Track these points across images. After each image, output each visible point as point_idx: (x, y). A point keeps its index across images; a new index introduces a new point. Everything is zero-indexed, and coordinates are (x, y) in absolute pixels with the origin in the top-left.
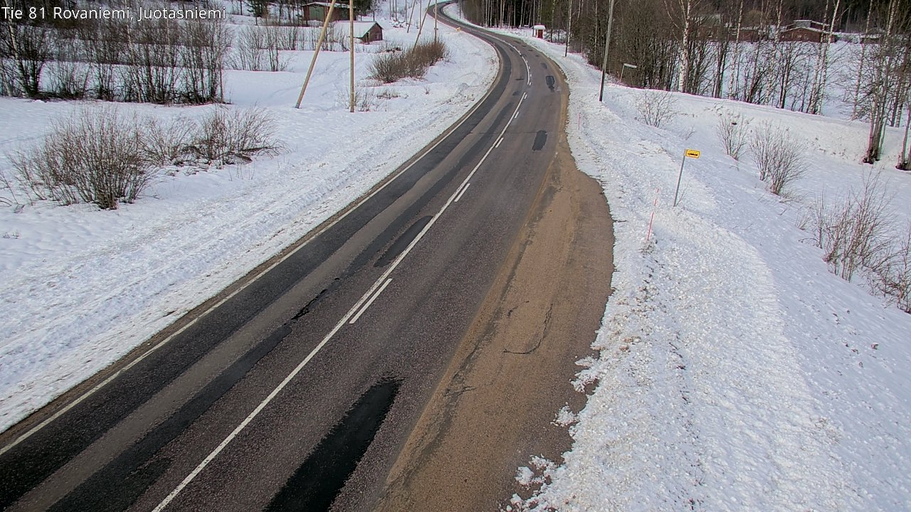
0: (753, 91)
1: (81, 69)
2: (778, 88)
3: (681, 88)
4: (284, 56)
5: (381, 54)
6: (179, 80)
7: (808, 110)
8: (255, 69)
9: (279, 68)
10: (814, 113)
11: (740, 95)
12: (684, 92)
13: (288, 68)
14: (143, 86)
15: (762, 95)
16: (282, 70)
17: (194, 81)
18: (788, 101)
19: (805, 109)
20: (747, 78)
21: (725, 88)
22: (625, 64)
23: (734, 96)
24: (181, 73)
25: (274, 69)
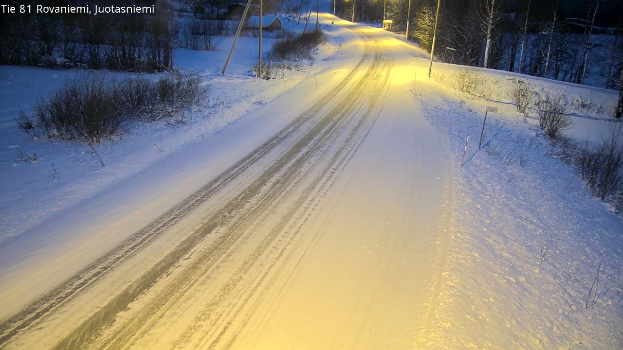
0: (536, 68)
1: (79, 48)
2: (554, 66)
3: (485, 65)
4: (214, 40)
5: (280, 40)
6: (143, 56)
7: (574, 80)
8: (195, 48)
9: (211, 48)
10: (579, 82)
11: (526, 69)
12: (487, 67)
13: (217, 48)
14: (119, 59)
15: (542, 70)
16: (212, 50)
17: (154, 56)
18: (561, 75)
19: (572, 80)
20: (531, 59)
21: (516, 65)
22: (447, 48)
23: (523, 71)
24: (145, 51)
25: (207, 49)
